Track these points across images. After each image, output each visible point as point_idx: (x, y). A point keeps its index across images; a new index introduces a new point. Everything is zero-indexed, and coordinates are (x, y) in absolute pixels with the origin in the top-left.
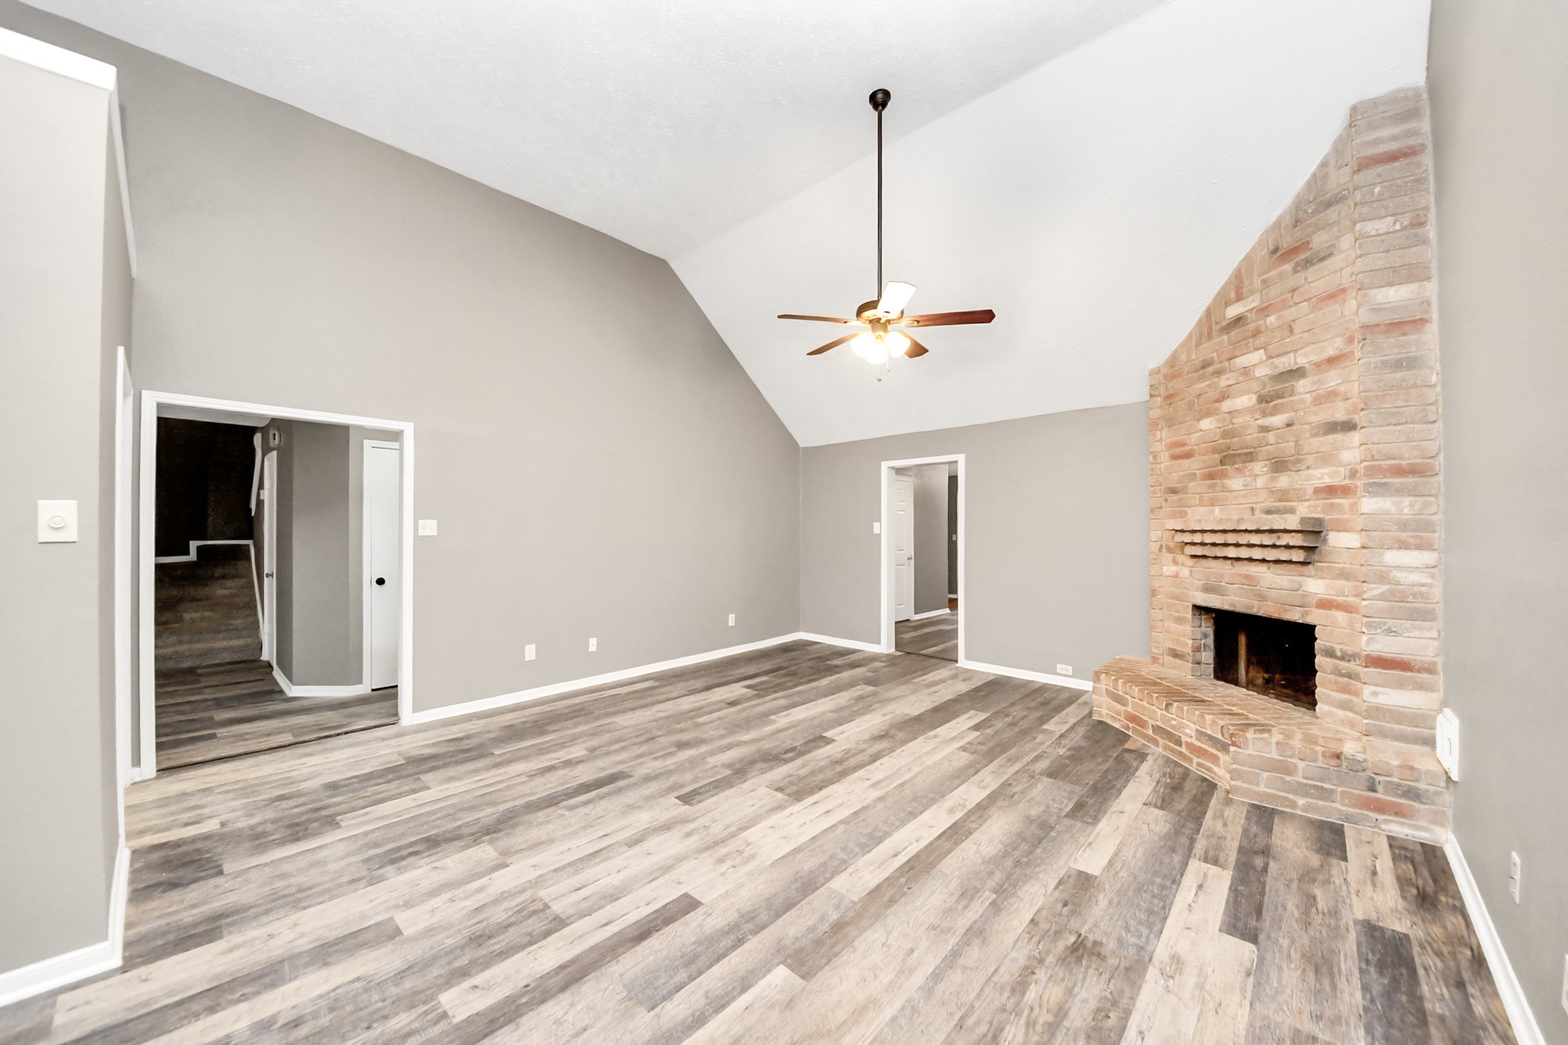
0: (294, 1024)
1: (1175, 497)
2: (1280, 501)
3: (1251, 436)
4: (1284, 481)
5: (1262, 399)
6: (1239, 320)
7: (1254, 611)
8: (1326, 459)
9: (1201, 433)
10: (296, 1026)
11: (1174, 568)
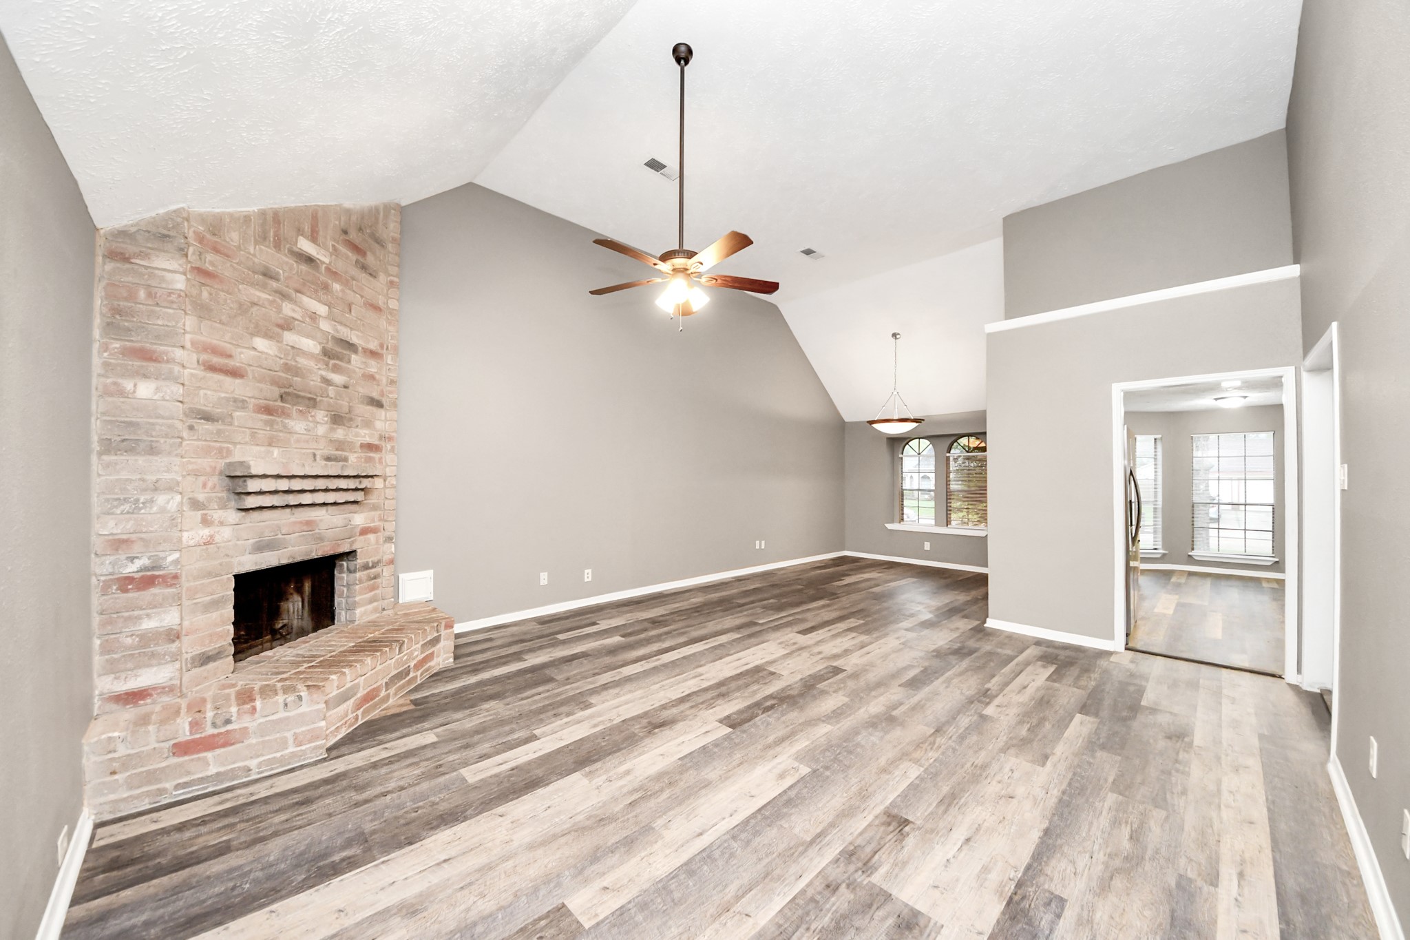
1: (208, 426)
2: (337, 450)
3: (314, 382)
4: (340, 434)
5: (326, 353)
6: (309, 260)
7: (314, 556)
8: (368, 424)
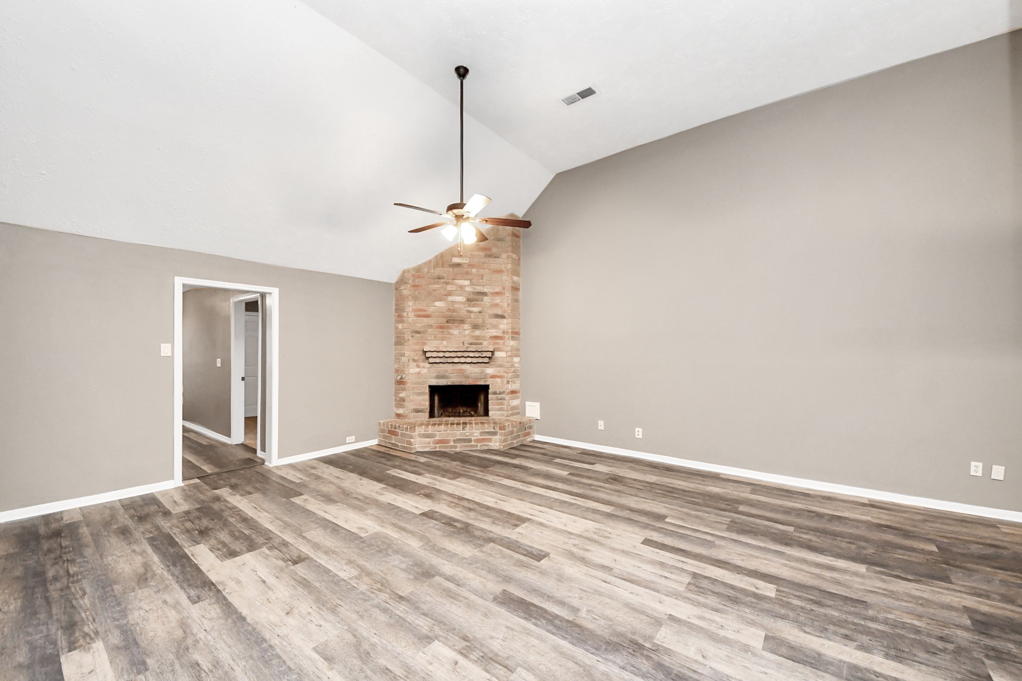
0: (848, 637)
1: (418, 335)
2: (476, 340)
3: (463, 313)
4: (477, 333)
5: (469, 300)
6: (458, 265)
7: (464, 383)
8: (495, 327)
9: (436, 308)
10: (847, 636)
11: (418, 370)
